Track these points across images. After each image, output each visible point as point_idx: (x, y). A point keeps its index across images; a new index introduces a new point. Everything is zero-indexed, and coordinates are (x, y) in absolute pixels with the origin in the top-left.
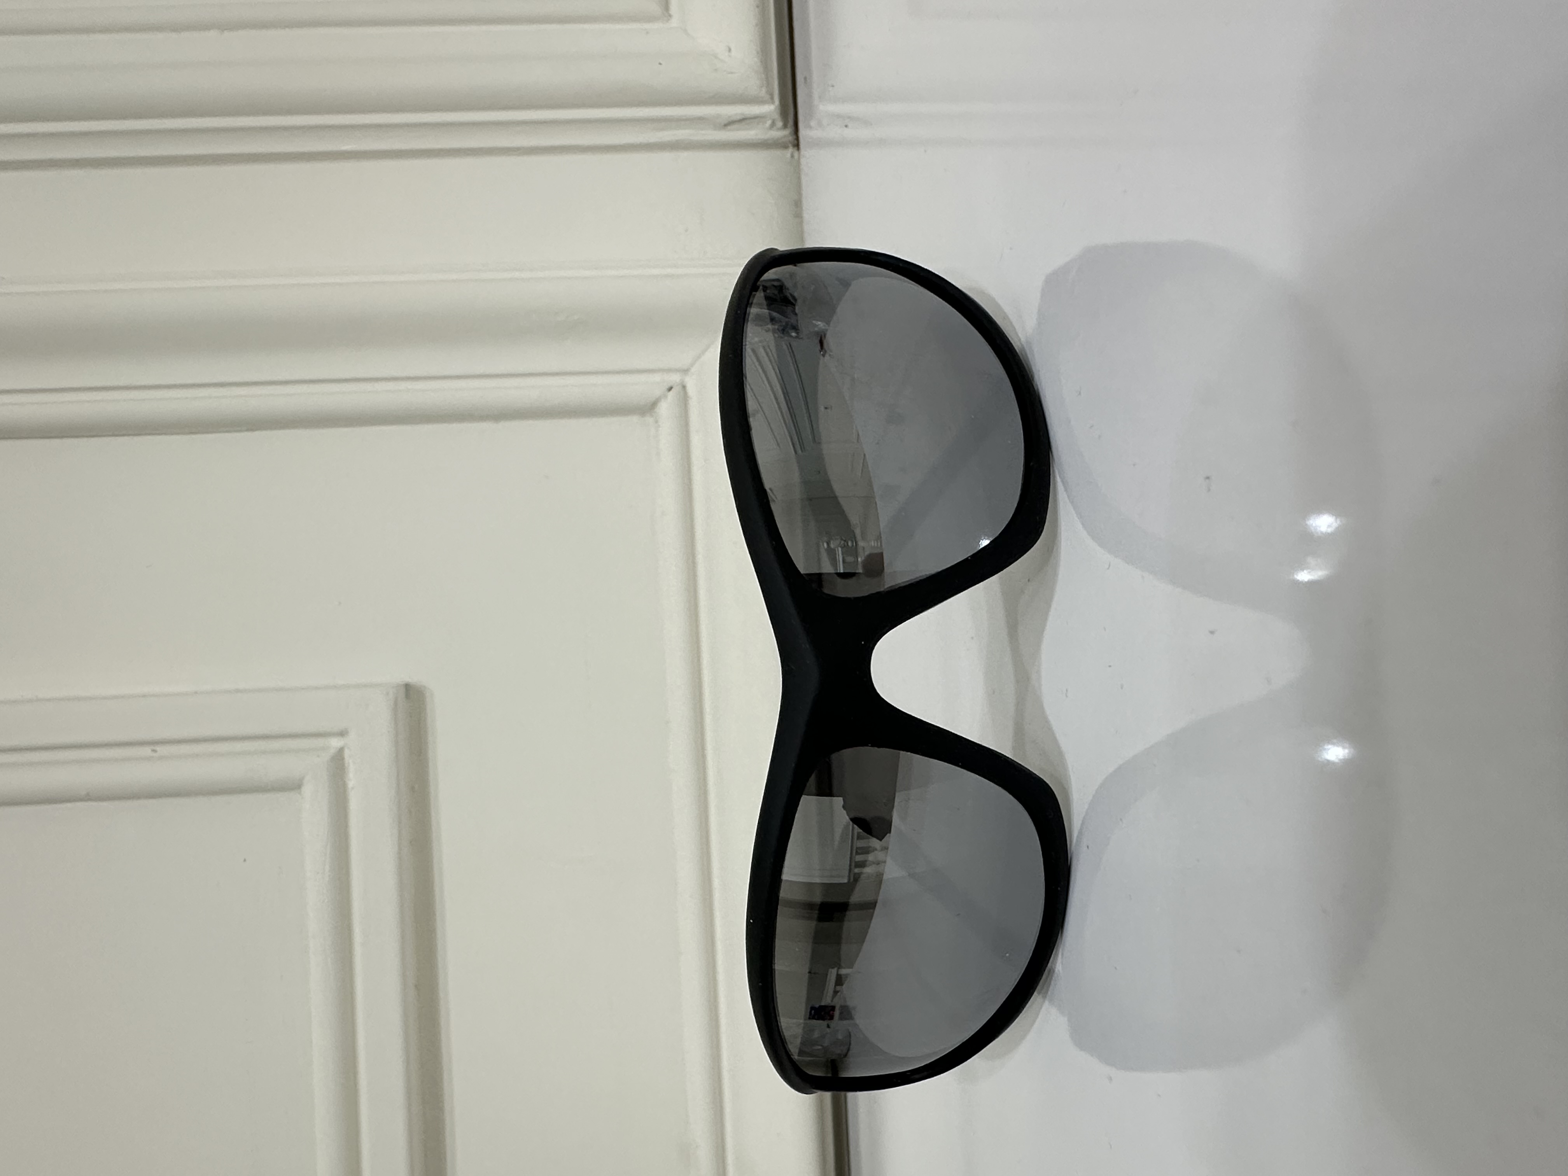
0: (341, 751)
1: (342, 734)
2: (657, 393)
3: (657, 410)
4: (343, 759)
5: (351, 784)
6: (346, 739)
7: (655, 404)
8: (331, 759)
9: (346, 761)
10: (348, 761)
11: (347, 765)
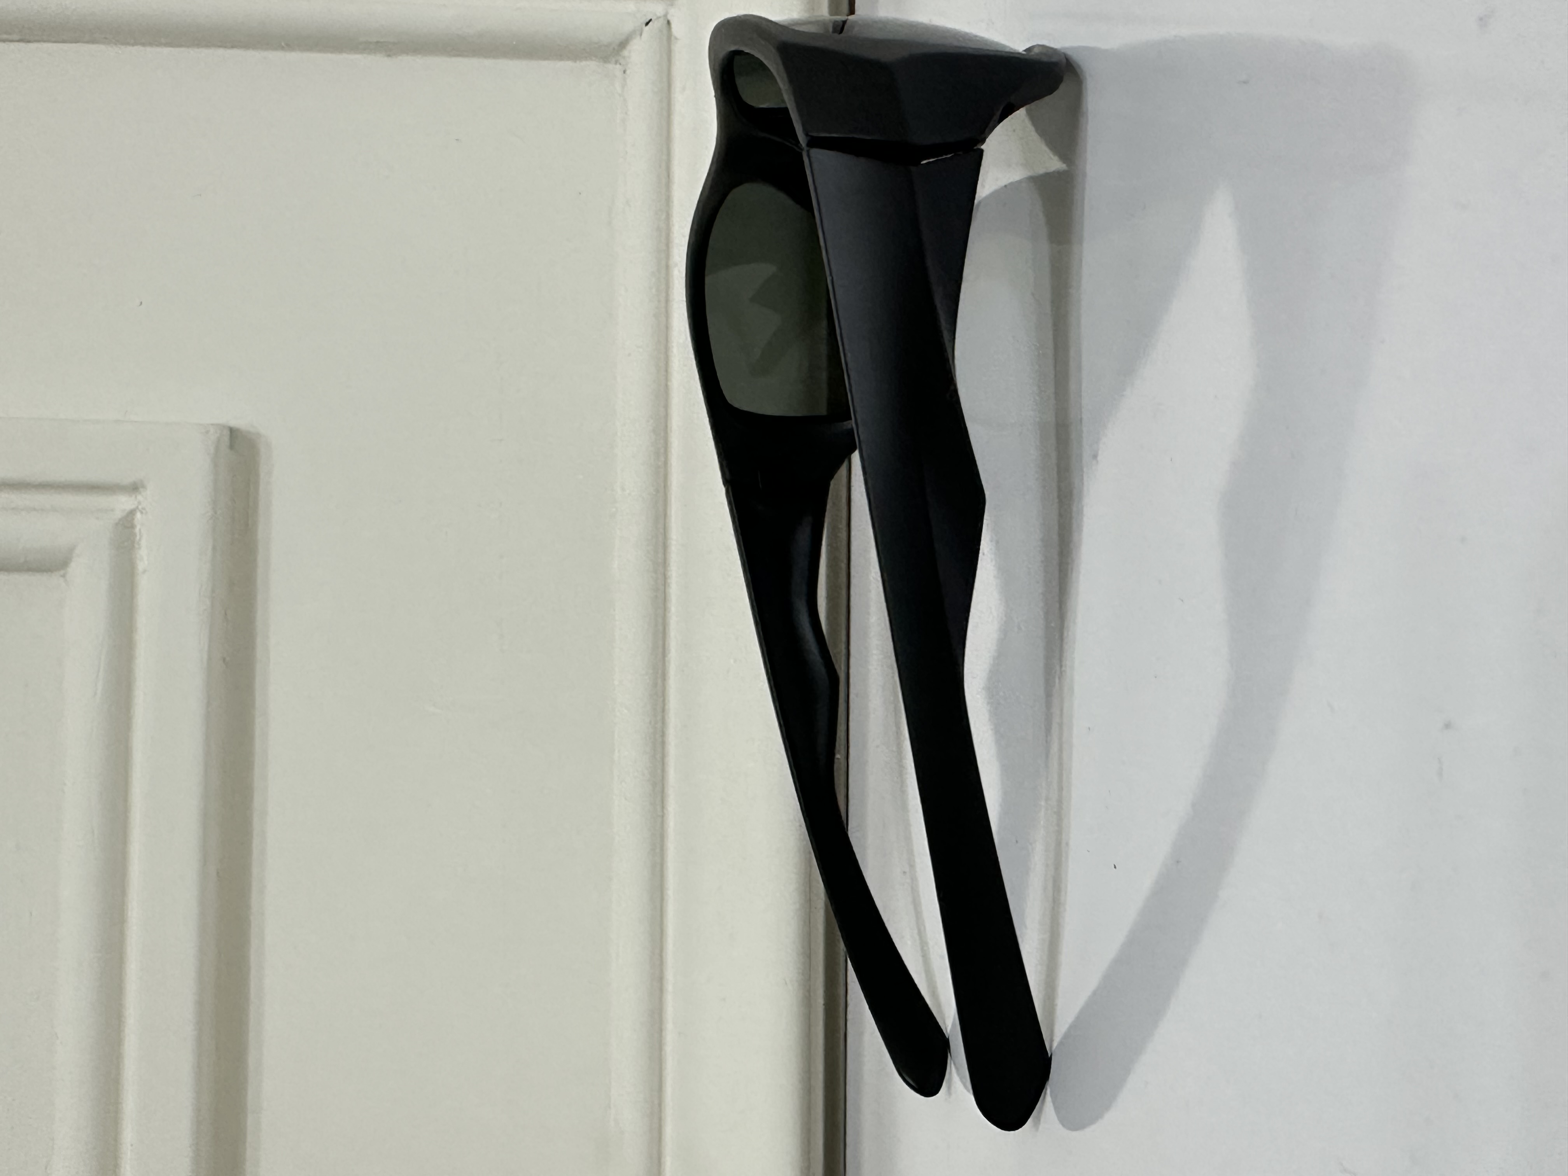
0: (132, 513)
1: (135, 488)
2: (629, 26)
3: (625, 53)
4: (133, 527)
5: (141, 566)
6: (140, 498)
7: (623, 44)
8: (117, 524)
9: (137, 530)
10: (140, 530)
11: (138, 538)
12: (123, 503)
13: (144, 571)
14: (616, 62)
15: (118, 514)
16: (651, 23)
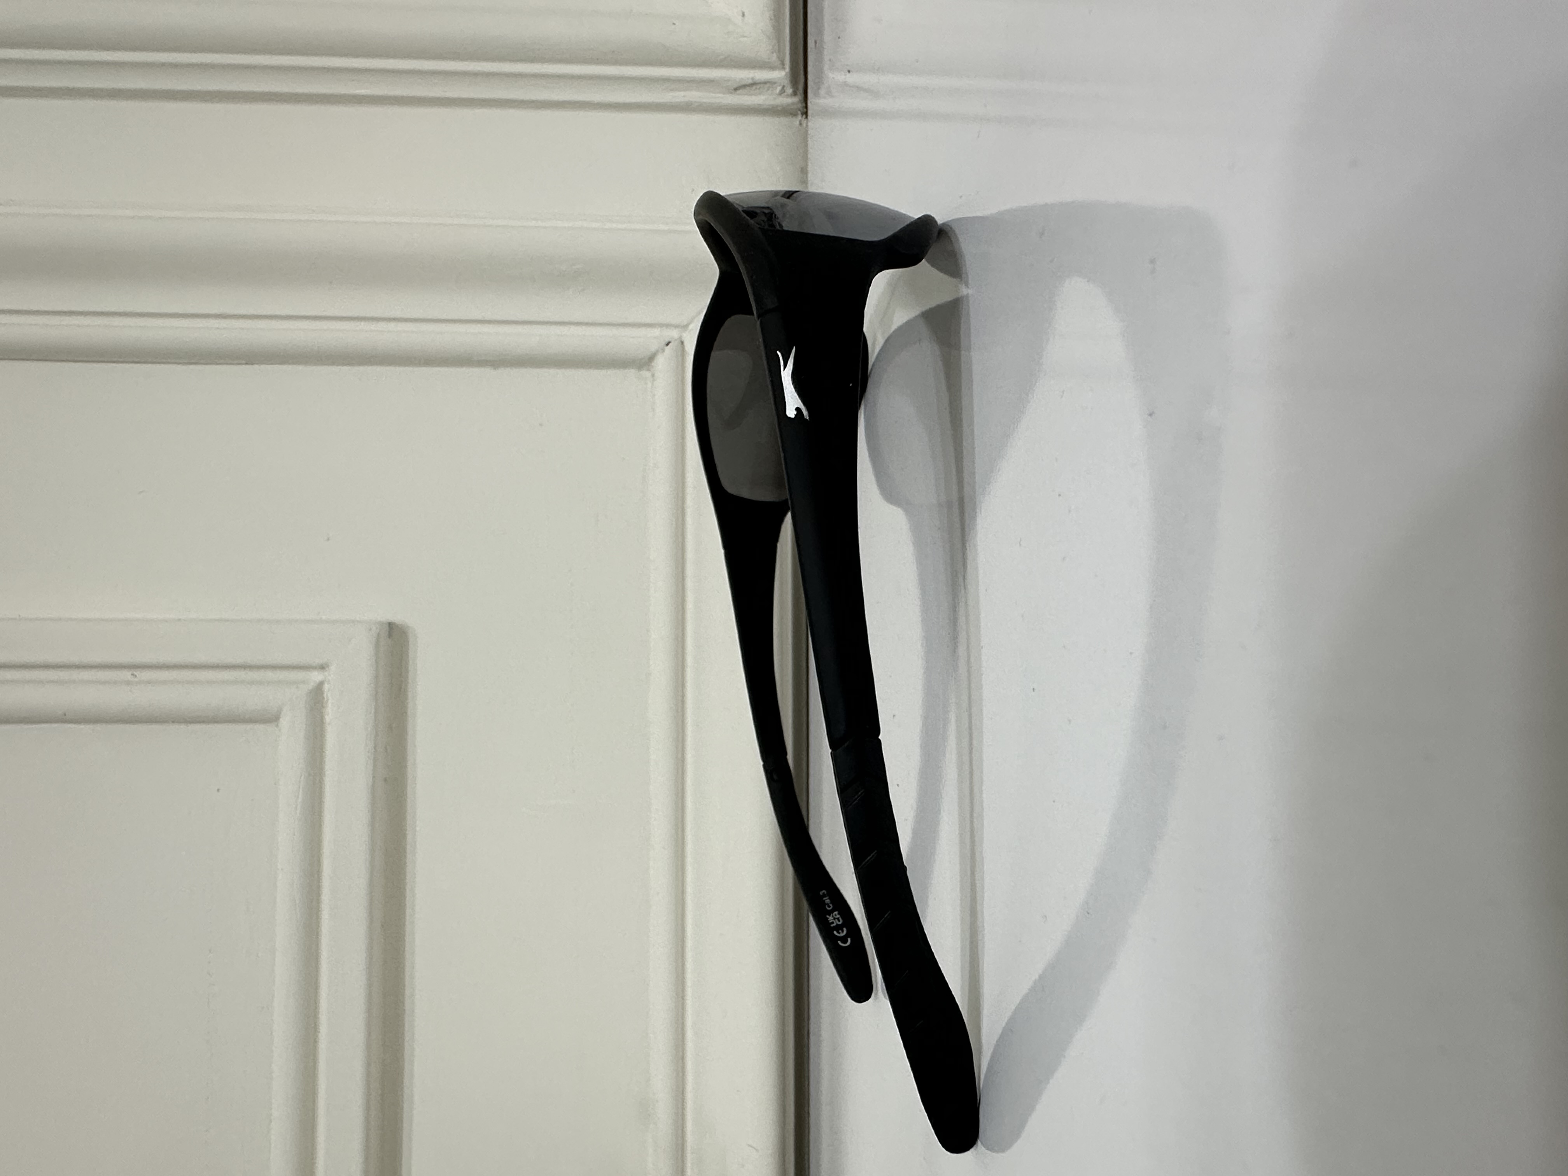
0: (321, 684)
1: (322, 667)
2: (655, 347)
3: (654, 364)
4: (322, 693)
5: (328, 718)
6: (326, 673)
7: (652, 358)
8: (310, 693)
9: (325, 695)
10: (327, 695)
11: (325, 700)
12: (316, 677)
13: (329, 724)
14: (648, 370)
15: (311, 685)
16: (670, 344)
